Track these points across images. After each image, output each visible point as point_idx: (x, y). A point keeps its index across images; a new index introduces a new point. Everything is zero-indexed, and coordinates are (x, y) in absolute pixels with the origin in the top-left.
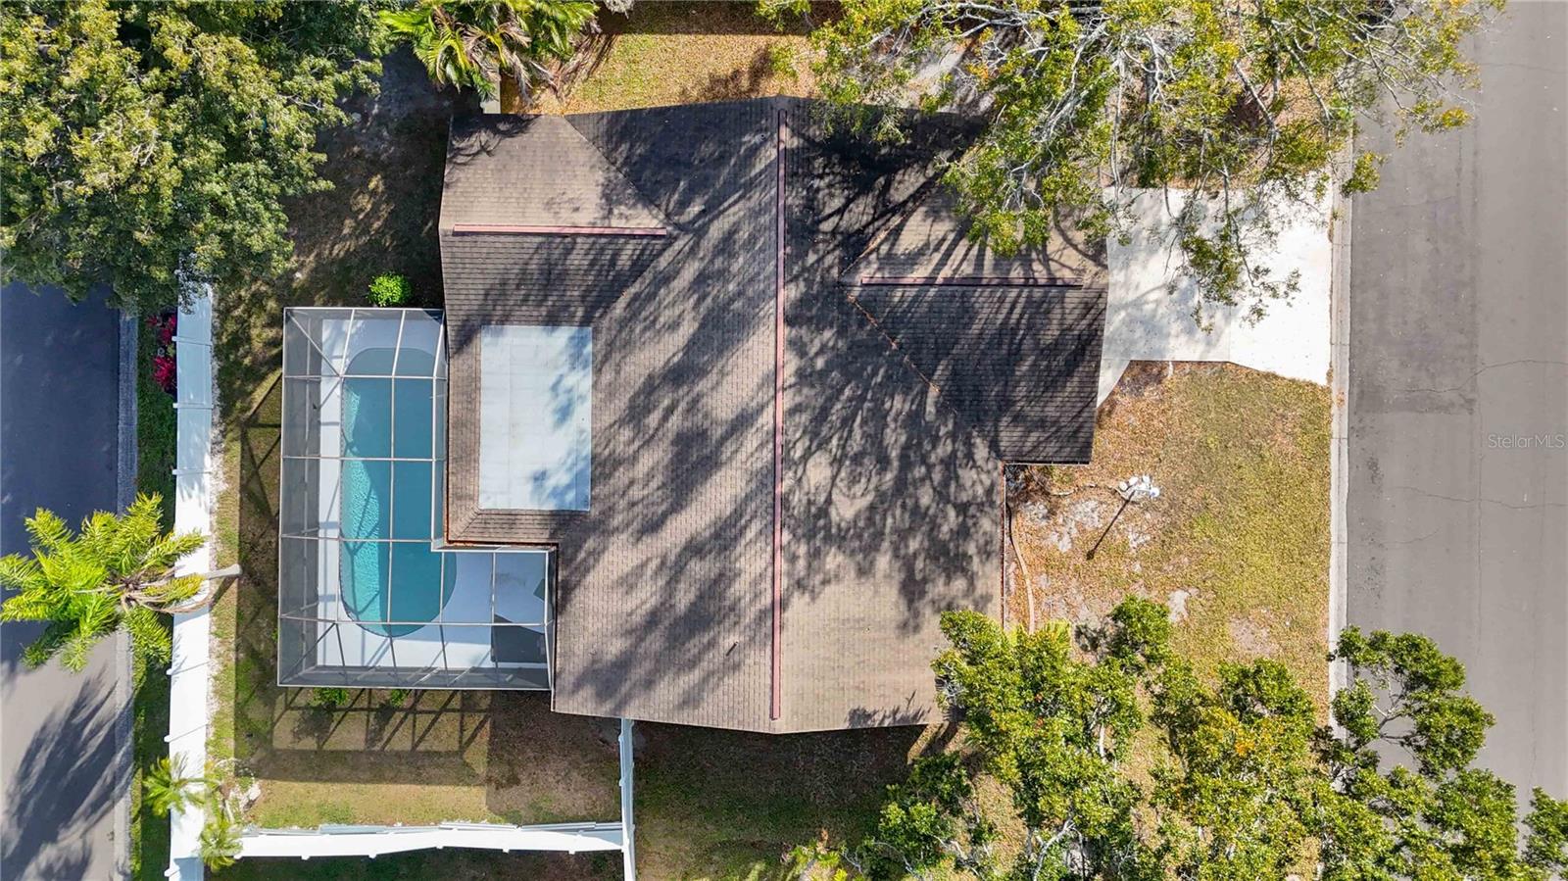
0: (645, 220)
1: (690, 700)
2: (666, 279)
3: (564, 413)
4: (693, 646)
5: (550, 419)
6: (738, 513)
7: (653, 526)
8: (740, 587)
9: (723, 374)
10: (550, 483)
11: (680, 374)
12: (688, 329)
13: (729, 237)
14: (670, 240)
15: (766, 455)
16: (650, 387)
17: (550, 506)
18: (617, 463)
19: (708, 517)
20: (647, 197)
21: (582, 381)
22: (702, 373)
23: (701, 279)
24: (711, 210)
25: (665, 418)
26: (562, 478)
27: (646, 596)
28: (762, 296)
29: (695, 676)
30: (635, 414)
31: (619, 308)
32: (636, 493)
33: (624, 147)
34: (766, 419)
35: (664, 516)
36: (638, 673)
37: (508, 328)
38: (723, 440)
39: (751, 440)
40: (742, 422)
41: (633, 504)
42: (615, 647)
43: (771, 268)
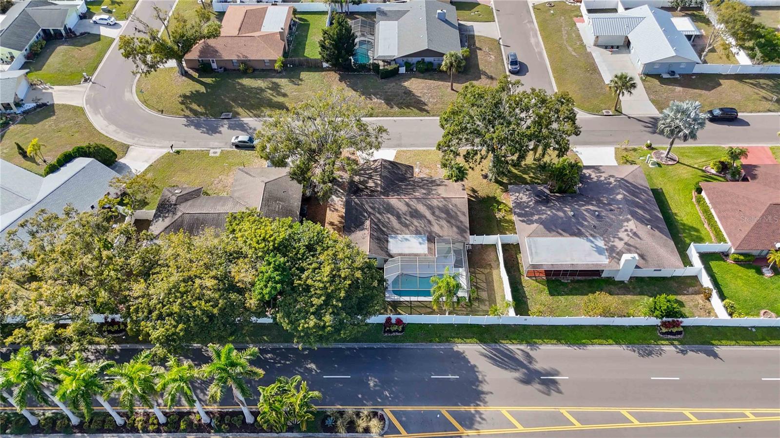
0: (368, 223)
1: (464, 214)
2: (379, 220)
3: (407, 240)
4: (453, 214)
5: (408, 242)
6: (426, 205)
7: (429, 222)
8: (440, 205)
9: (398, 208)
10: (421, 242)
11: (398, 217)
12: (389, 216)
13: (371, 208)
14: (371, 218)
15: (414, 200)
16: (401, 223)
17: (426, 242)
18: (417, 230)
19: (427, 210)
20: (363, 223)
21: (400, 237)
22: (398, 212)
23: (379, 213)
24: (366, 211)
25: (407, 220)
26: (420, 240)
27: (444, 223)
28: (383, 201)
29: (458, 213)
30: (406, 226)
31: (384, 229)
32: (423, 226)
33: (352, 228)
34: (407, 200)
35: (427, 219)
36: (459, 224)
37: (389, 248)
38: (411, 208)
39: (411, 203)
40: (408, 205)
41: (425, 226)
42: (455, 229)
43: (378, 200)
